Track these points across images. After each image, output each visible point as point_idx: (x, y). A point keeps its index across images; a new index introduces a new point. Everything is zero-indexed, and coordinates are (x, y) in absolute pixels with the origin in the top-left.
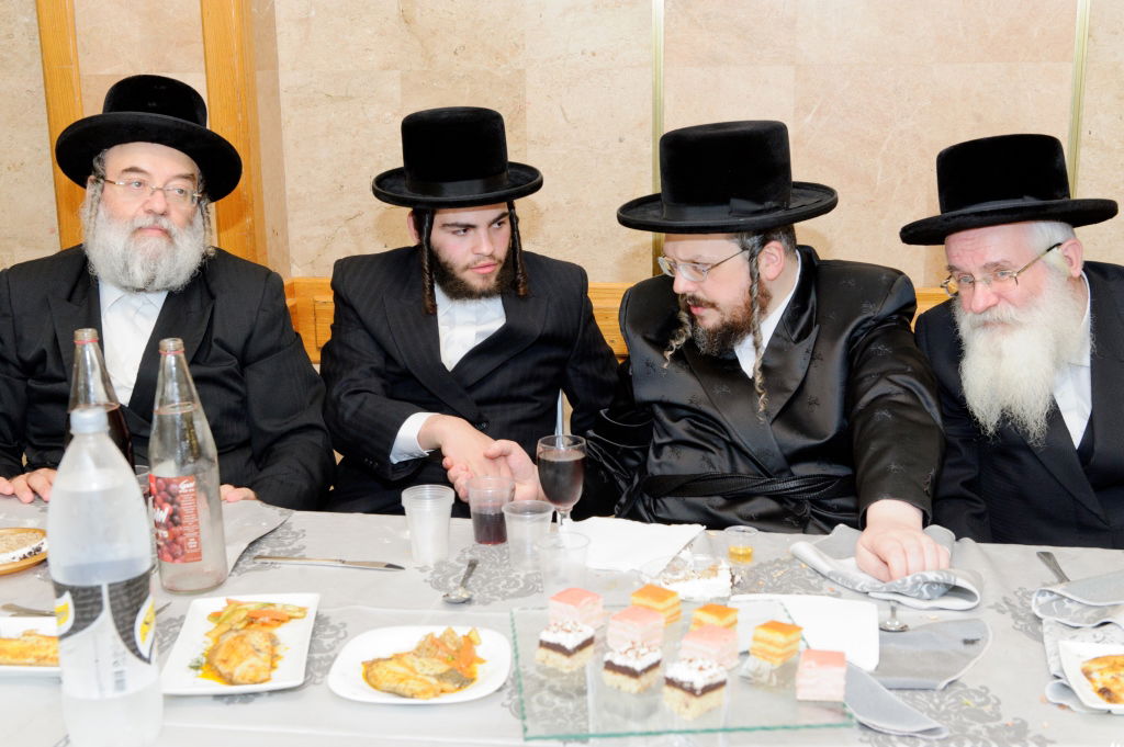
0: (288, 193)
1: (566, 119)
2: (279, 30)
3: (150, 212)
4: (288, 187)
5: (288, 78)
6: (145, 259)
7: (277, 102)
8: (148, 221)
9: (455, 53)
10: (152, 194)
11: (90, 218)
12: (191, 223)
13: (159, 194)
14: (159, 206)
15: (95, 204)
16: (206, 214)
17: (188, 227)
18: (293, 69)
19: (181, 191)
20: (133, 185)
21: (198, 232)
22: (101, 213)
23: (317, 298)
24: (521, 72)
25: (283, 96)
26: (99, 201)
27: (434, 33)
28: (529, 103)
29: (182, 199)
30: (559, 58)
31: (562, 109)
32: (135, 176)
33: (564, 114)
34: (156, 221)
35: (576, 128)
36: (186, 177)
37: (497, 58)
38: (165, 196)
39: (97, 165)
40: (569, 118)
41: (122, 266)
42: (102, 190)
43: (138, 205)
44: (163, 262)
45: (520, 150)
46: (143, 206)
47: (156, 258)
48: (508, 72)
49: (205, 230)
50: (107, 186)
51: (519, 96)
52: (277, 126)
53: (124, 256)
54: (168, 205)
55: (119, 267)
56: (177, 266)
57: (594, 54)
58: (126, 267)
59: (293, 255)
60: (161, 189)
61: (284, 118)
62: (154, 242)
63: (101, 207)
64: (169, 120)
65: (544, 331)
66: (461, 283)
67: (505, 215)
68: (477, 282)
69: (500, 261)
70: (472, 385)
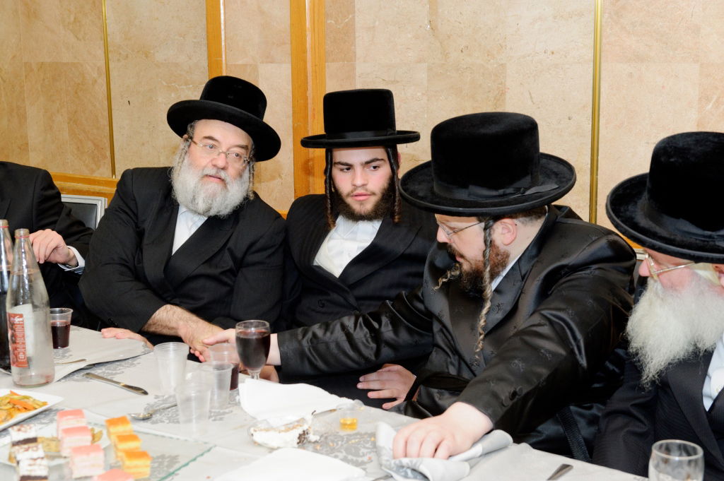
1: (532, 102)
3: (215, 166)
6: (206, 197)
8: (212, 172)
9: (462, 51)
10: (219, 155)
11: (179, 163)
12: (241, 176)
13: (223, 155)
14: (221, 163)
15: (183, 155)
16: (252, 172)
17: (238, 178)
19: (237, 155)
20: (208, 147)
21: (244, 183)
22: (186, 161)
24: (503, 65)
25: (358, 79)
26: (186, 153)
27: (449, 37)
28: (508, 89)
29: (237, 160)
30: (529, 56)
31: (530, 94)
32: (211, 142)
33: (531, 98)
34: (217, 172)
35: (539, 108)
36: (242, 147)
37: (488, 55)
38: (226, 157)
39: (189, 129)
40: (534, 100)
41: (192, 197)
42: (189, 146)
43: (208, 160)
44: (217, 200)
46: (212, 161)
47: (214, 196)
48: (495, 66)
49: (250, 182)
50: (193, 145)
51: (501, 84)
53: (194, 192)
54: (227, 163)
55: (190, 197)
56: (226, 202)
57: (553, 53)
58: (194, 199)
60: (224, 153)
62: (214, 186)
63: (186, 158)
64: (237, 111)
65: (408, 251)
66: (347, 206)
67: (377, 160)
68: (356, 207)
69: (374, 194)
70: (352, 284)
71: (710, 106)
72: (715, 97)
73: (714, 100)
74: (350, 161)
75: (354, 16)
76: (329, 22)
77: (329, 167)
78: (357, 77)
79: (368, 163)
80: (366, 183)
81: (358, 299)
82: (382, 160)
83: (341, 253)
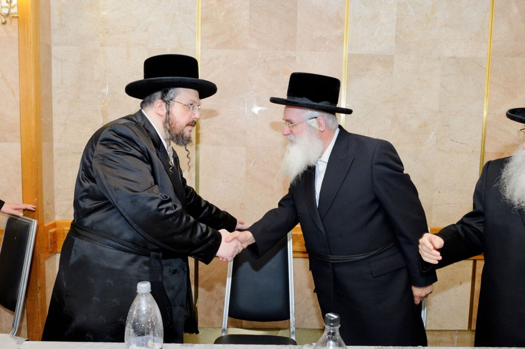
0: (55, 188)
2: (54, 127)
4: (55, 185)
5: (56, 145)
7: (52, 154)
18: (59, 142)
23: (65, 228)
25: (55, 152)
52: (51, 163)
59: (56, 212)
61: (55, 160)
71: (251, 165)
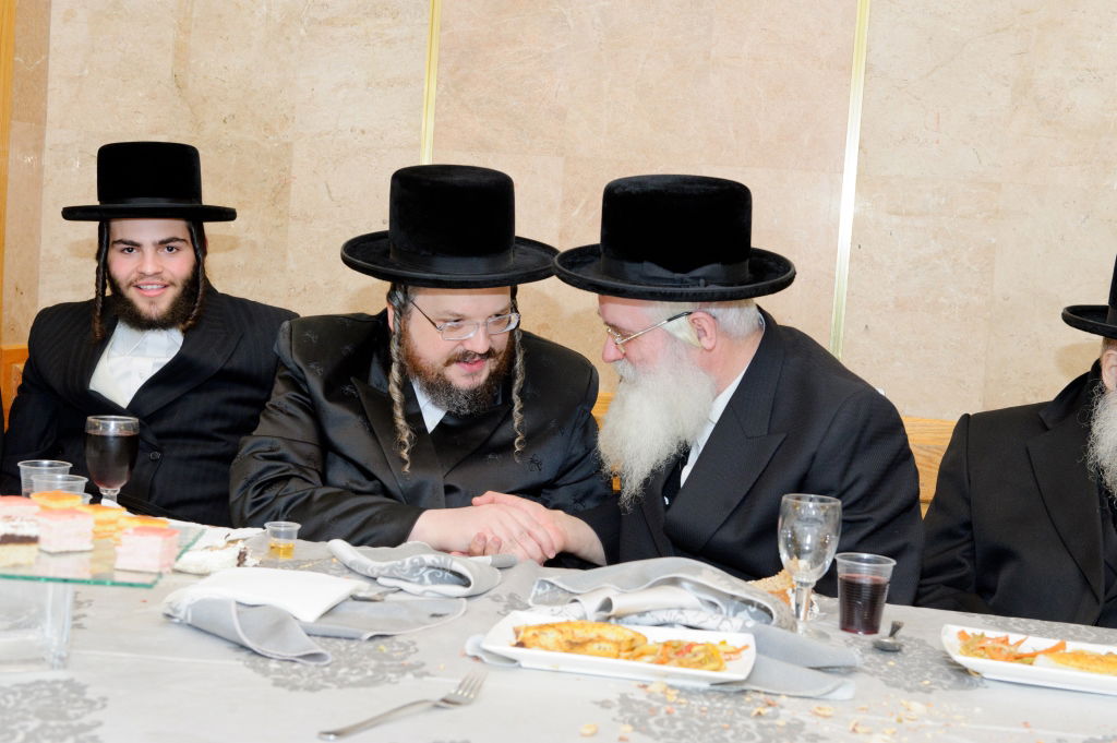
1: (331, 197)
9: (224, 121)
18: (60, 127)
24: (288, 145)
27: (205, 100)
28: (295, 178)
30: (327, 134)
31: (327, 187)
33: (329, 192)
35: (340, 206)
37: (265, 129)
40: (333, 195)
45: (282, 225)
48: (276, 145)
51: (284, 170)
57: (363, 132)
65: (228, 366)
66: (129, 303)
67: (178, 240)
68: (143, 305)
69: (172, 284)
70: (148, 417)
71: (576, 212)
72: (584, 201)
73: (581, 205)
74: (136, 238)
75: (47, 59)
76: (16, 59)
77: (104, 249)
78: (47, 150)
79: (162, 243)
80: (160, 270)
81: (159, 436)
82: (184, 240)
83: (128, 374)
